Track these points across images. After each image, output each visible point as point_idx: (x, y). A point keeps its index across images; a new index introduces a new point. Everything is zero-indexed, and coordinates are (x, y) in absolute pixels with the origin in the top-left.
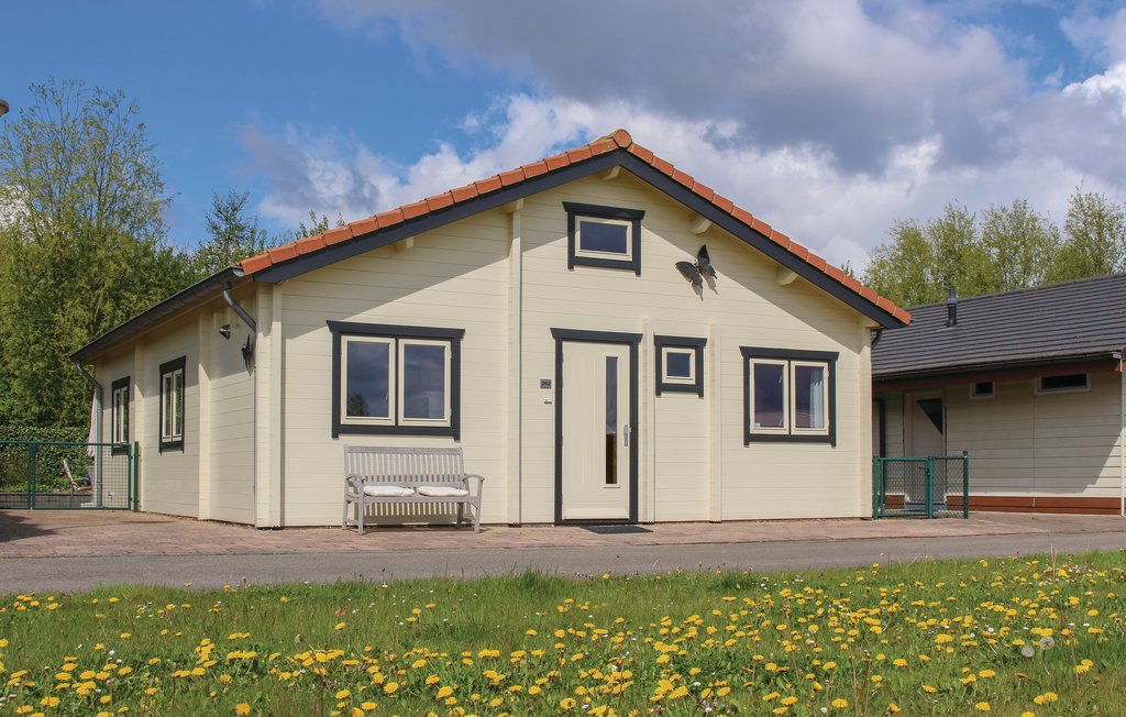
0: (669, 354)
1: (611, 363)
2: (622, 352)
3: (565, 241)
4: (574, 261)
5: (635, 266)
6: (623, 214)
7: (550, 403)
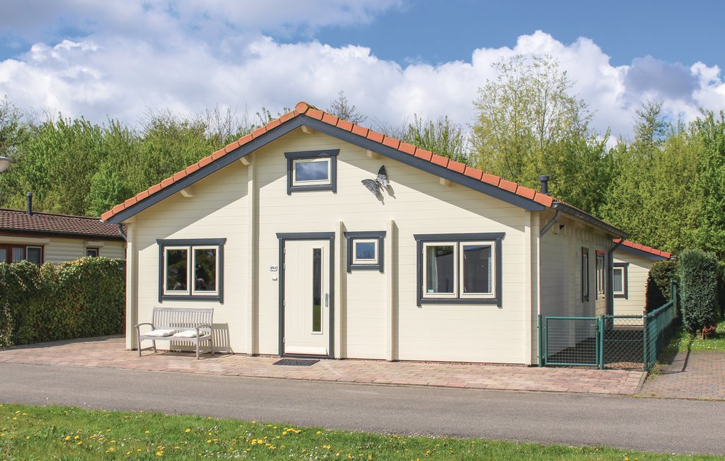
0: (357, 244)
1: (317, 253)
2: (324, 245)
3: (285, 178)
4: (291, 189)
5: (333, 188)
6: (324, 154)
7: (276, 280)
